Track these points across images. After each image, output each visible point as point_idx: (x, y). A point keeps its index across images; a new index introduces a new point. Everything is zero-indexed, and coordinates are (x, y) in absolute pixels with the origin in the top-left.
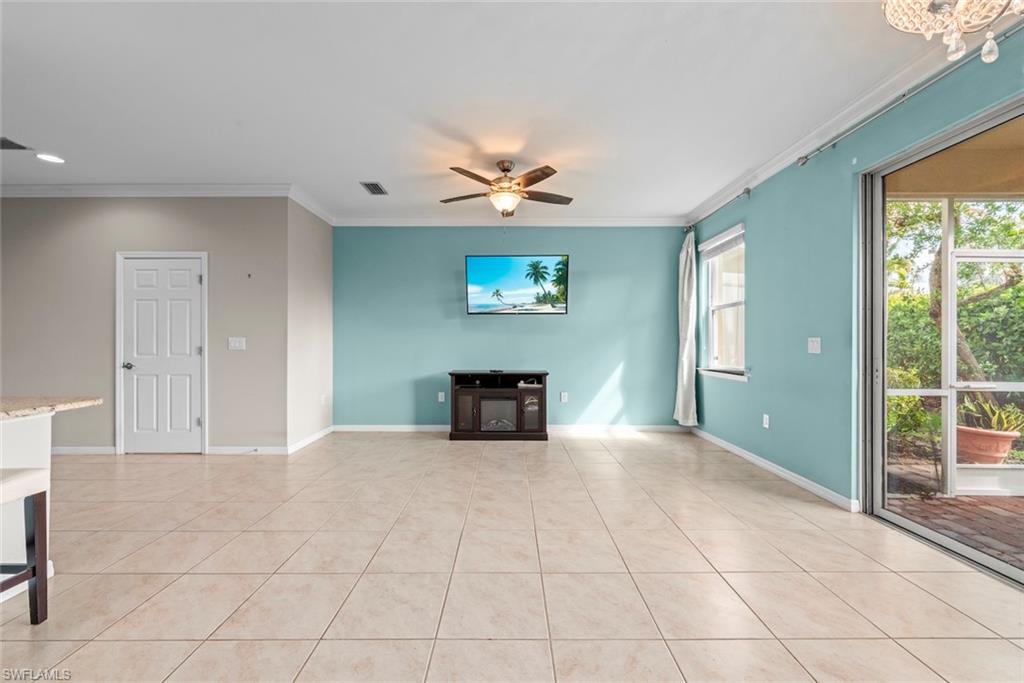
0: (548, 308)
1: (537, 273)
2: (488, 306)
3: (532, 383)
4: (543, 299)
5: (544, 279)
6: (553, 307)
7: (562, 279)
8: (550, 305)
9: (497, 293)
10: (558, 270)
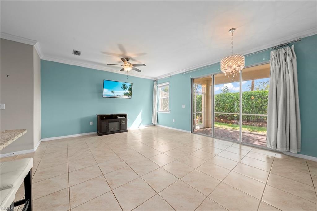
0: (127, 97)
1: (124, 87)
2: (109, 95)
3: (122, 117)
4: (125, 94)
5: (126, 89)
6: (128, 96)
7: (131, 89)
8: (127, 96)
9: (113, 92)
10: (130, 87)
